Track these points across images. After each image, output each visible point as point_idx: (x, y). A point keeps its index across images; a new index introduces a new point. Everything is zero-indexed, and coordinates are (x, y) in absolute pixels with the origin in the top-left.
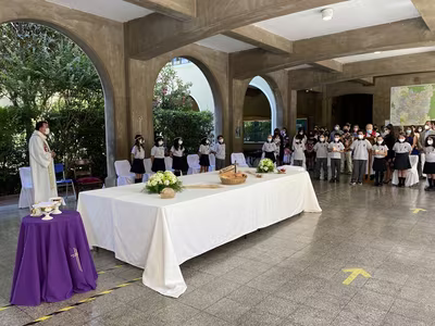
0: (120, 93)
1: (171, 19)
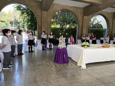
0: (81, 24)
1: (95, 5)
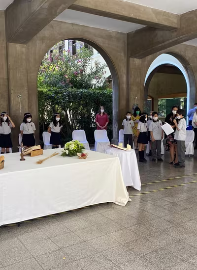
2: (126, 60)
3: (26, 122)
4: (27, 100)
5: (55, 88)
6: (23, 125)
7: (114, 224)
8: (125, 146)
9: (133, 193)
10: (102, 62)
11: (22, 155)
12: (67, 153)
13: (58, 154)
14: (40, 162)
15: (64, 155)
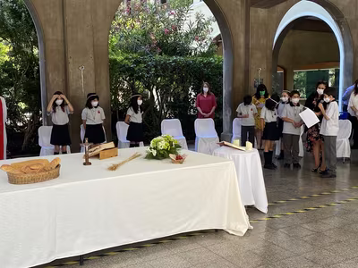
2: (243, 12)
3: (90, 107)
4: (92, 72)
5: (135, 55)
6: (86, 111)
7: (227, 263)
8: (243, 144)
9: (256, 216)
10: (207, 13)
11: (87, 157)
12: (154, 155)
13: (140, 155)
14: (113, 168)
15: (150, 157)
